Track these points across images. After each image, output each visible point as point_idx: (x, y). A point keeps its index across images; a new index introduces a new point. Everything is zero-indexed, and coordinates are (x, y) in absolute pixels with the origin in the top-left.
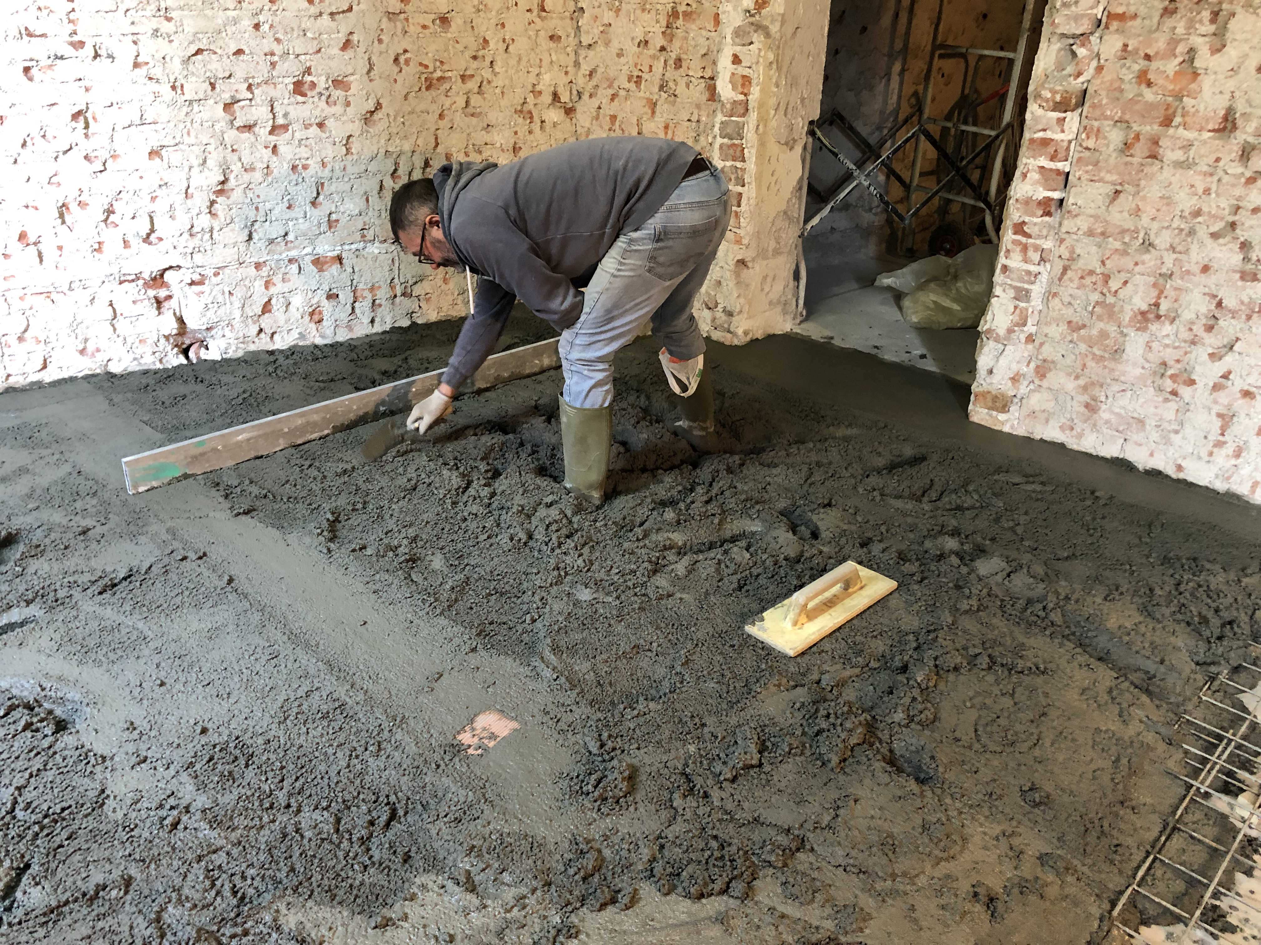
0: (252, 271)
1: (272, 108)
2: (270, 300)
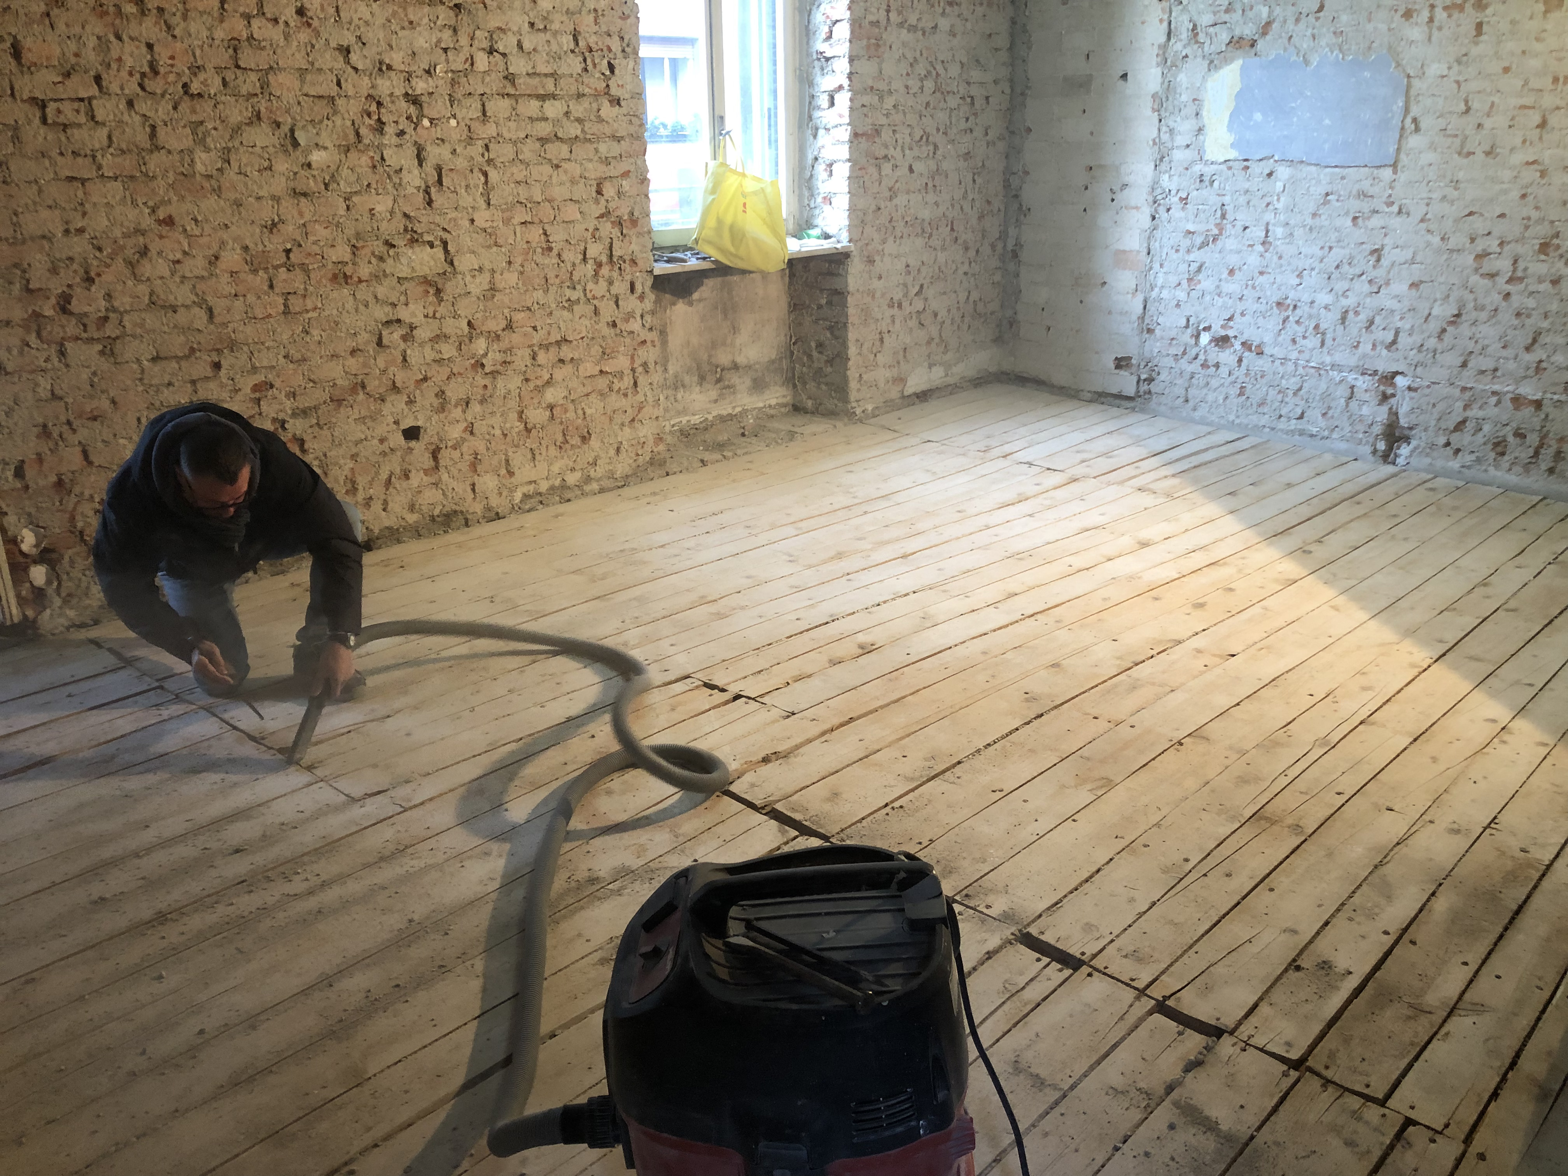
0: (1457, 392)
1: (1515, 262)
2: (1464, 422)
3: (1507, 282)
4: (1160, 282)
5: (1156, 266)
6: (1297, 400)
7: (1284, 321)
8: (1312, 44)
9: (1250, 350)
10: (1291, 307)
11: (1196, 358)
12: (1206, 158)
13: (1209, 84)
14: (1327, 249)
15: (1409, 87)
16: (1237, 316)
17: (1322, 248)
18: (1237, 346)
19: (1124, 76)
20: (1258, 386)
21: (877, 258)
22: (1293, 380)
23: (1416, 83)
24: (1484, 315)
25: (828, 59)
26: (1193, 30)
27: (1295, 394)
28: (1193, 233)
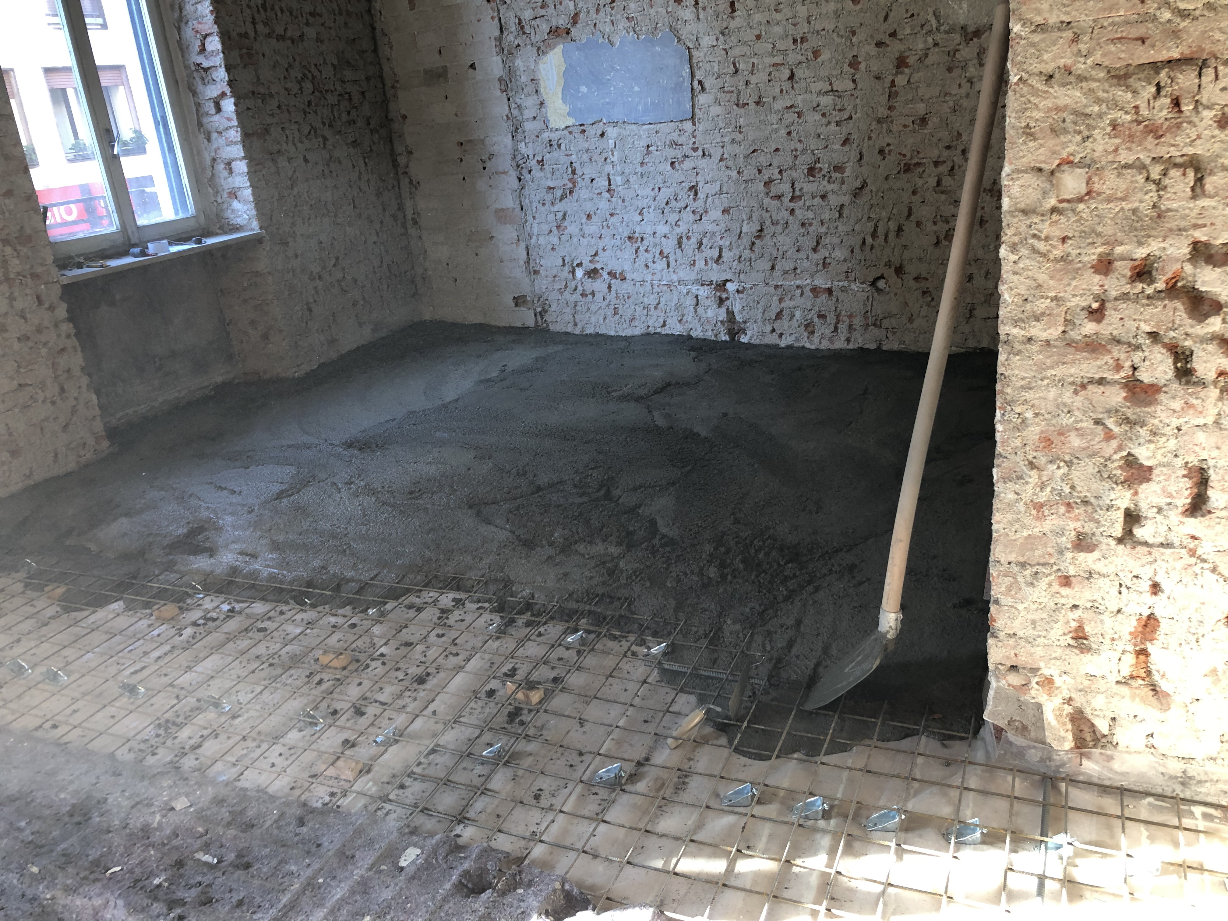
0: (772, 290)
1: (793, 184)
2: (781, 311)
3: (790, 201)
4: (535, 230)
5: (530, 218)
6: (658, 312)
7: (636, 252)
8: (612, 29)
9: (616, 278)
10: (640, 239)
11: (576, 289)
12: (550, 126)
13: (541, 66)
14: (657, 189)
15: (691, 57)
16: (600, 251)
17: (653, 189)
18: (605, 275)
19: (473, 66)
20: (627, 305)
21: (289, 240)
22: (652, 297)
23: (695, 53)
24: (779, 228)
25: (206, 70)
26: (519, 23)
27: (656, 308)
28: (553, 188)
